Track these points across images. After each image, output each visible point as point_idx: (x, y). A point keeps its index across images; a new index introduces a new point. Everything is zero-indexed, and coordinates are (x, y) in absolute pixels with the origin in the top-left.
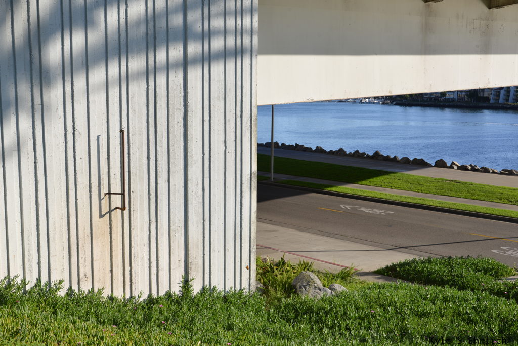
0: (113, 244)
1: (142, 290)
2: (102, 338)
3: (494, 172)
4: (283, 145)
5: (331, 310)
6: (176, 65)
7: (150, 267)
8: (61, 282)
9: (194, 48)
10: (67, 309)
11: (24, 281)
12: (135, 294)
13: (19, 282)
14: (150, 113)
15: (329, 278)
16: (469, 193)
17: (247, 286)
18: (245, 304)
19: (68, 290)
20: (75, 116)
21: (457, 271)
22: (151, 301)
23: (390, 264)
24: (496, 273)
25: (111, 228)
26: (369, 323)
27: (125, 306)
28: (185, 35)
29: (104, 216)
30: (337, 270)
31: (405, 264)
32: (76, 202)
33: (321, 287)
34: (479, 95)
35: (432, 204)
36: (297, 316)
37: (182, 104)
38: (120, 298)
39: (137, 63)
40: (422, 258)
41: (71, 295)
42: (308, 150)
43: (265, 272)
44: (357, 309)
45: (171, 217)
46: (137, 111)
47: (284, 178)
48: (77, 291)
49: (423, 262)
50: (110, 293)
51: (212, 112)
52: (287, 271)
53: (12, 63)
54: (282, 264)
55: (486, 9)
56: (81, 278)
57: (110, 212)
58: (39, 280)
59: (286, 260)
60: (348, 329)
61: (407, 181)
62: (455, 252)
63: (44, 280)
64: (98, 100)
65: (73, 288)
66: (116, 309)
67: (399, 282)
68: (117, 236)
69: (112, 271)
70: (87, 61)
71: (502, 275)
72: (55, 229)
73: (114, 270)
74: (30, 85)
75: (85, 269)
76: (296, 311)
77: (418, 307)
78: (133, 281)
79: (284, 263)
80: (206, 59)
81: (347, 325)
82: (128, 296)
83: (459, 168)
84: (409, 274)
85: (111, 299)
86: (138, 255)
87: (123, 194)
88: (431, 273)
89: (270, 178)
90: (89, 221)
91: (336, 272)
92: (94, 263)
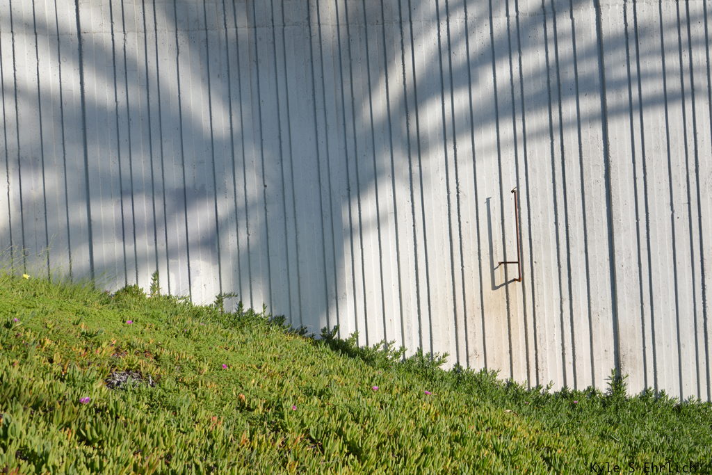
0: (511, 320)
1: (552, 380)
6: (591, 119)
7: (563, 354)
8: (446, 355)
11: (403, 349)
12: (544, 383)
13: (397, 348)
14: (556, 172)
19: (455, 366)
20: (459, 177)
22: (564, 394)
25: (508, 303)
27: (530, 394)
28: (602, 79)
29: (498, 288)
32: (462, 270)
37: (602, 159)
38: (522, 385)
41: (458, 371)
45: (591, 295)
48: (465, 367)
50: (509, 376)
51: (647, 168)
56: (470, 354)
57: (506, 283)
58: (420, 350)
63: (426, 351)
65: (460, 364)
68: (517, 313)
69: (510, 352)
73: (513, 351)
74: (407, 148)
75: (476, 344)
78: (540, 367)
80: (636, 107)
82: (533, 384)
85: (510, 384)
86: (545, 337)
87: (520, 262)
90: (479, 291)
92: (486, 339)
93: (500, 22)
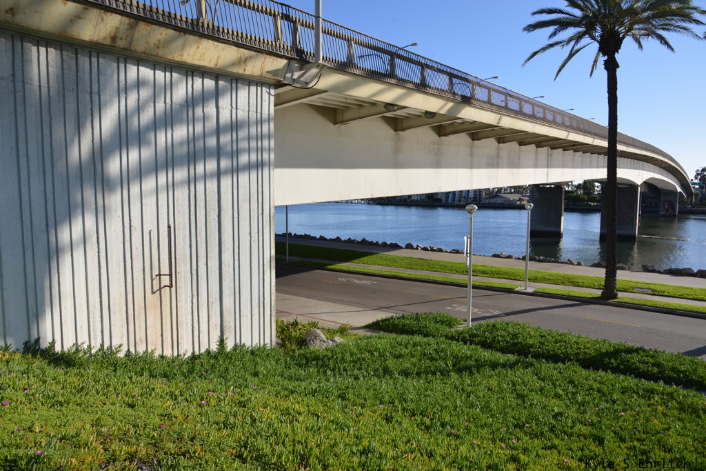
0: (163, 314)
1: (186, 349)
2: (153, 389)
3: (446, 252)
4: (295, 235)
5: (332, 357)
6: (212, 175)
7: (193, 331)
8: (120, 346)
9: (224, 163)
10: (126, 367)
11: (89, 346)
12: (181, 352)
13: (86, 348)
14: (191, 213)
15: (331, 333)
16: (429, 266)
17: (269, 342)
18: (268, 355)
19: (127, 352)
20: (131, 215)
21: (422, 323)
22: (194, 357)
23: (375, 320)
24: (450, 323)
25: (161, 302)
26: (361, 365)
27: (173, 362)
28: (218, 153)
29: (155, 292)
30: (336, 327)
31: (386, 320)
32: (133, 283)
33: (325, 340)
34: (435, 197)
35: (403, 275)
36: (307, 363)
37: (217, 205)
38: (169, 356)
39: (181, 174)
40: (398, 315)
41: (129, 356)
42: (314, 238)
43: (283, 331)
44: (352, 355)
45: (209, 292)
46: (181, 210)
47: (297, 259)
48: (134, 352)
49: (398, 318)
50: (161, 352)
51: (240, 212)
52: (300, 329)
53: (79, 174)
54: (295, 324)
55: (437, 137)
56: (137, 342)
57: (160, 289)
58: (102, 345)
59: (299, 321)
60: (345, 370)
61: (386, 260)
62: (421, 310)
63: (107, 345)
64: (150, 202)
65: (130, 350)
66: (166, 365)
67: (382, 333)
69: (162, 335)
70: (141, 174)
71: (454, 325)
72: (115, 305)
73: (164, 334)
74: (94, 192)
75: (141, 334)
76: (307, 358)
77: (396, 351)
78: (180, 342)
79: (297, 324)
80: (235, 170)
81: (345, 367)
82: (175, 354)
83: (422, 249)
84: (388, 327)
85: (162, 357)
86: (183, 322)
87: (170, 275)
88: (404, 326)
89: (285, 260)
90: (144, 298)
91: (336, 328)
92: (148, 329)
93: (160, 106)
